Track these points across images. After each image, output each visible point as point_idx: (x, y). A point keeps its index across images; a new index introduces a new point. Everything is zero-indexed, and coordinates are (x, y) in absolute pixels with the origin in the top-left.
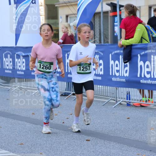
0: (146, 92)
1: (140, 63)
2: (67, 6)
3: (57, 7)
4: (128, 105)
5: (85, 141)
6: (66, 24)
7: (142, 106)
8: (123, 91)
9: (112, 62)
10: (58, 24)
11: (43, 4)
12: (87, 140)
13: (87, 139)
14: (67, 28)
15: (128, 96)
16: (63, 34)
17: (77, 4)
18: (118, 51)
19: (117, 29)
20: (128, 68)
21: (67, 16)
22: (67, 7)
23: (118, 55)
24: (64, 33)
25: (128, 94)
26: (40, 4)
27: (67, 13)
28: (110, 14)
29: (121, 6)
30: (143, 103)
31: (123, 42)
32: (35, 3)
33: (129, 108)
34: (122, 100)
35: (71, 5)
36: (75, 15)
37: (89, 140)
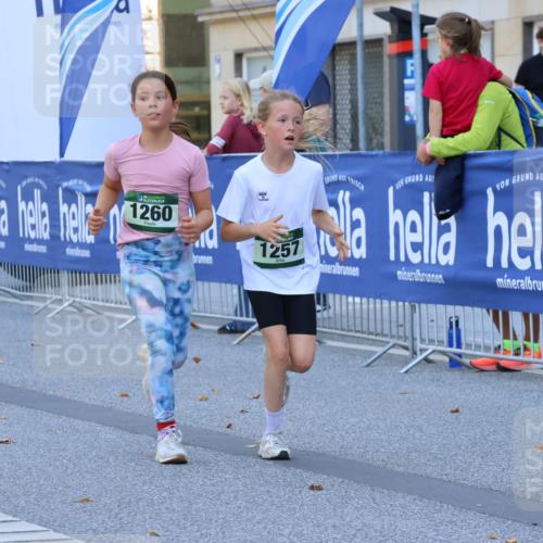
0: (516, 319)
1: (495, 219)
2: (242, 19)
3: (202, 23)
4: (455, 364)
5: (306, 491)
6: (236, 83)
7: (502, 369)
8: (435, 317)
9: (395, 216)
10: (208, 82)
11: (155, 13)
12: (312, 488)
13: (311, 483)
14: (238, 96)
15: (455, 335)
16: (226, 116)
17: (272, 15)
18: (418, 178)
19: (412, 100)
20: (451, 237)
21: (239, 56)
22: (241, 25)
23: (416, 190)
24: (228, 113)
25: (454, 326)
26: (144, 13)
27: (240, 45)
28: (390, 49)
29: (426, 21)
30: (507, 358)
31: (435, 144)
32: (127, 9)
33: (457, 374)
34: (434, 346)
35: (254, 17)
36: (268, 50)
37: (319, 488)
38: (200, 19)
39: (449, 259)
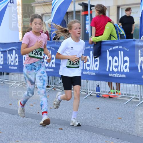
0: (114, 84)
1: (109, 58)
4: (98, 96)
7: (110, 97)
8: (93, 84)
11: (20, 3)
12: (60, 129)
15: (98, 89)
17: (51, 4)
18: (89, 47)
19: (88, 27)
20: (98, 63)
25: (98, 86)
26: (18, 3)
28: (82, 13)
29: (92, 6)
30: (112, 95)
33: (98, 99)
34: (92, 91)
35: (47, 5)
37: (62, 129)
38: (32, 5)
39: (97, 69)
